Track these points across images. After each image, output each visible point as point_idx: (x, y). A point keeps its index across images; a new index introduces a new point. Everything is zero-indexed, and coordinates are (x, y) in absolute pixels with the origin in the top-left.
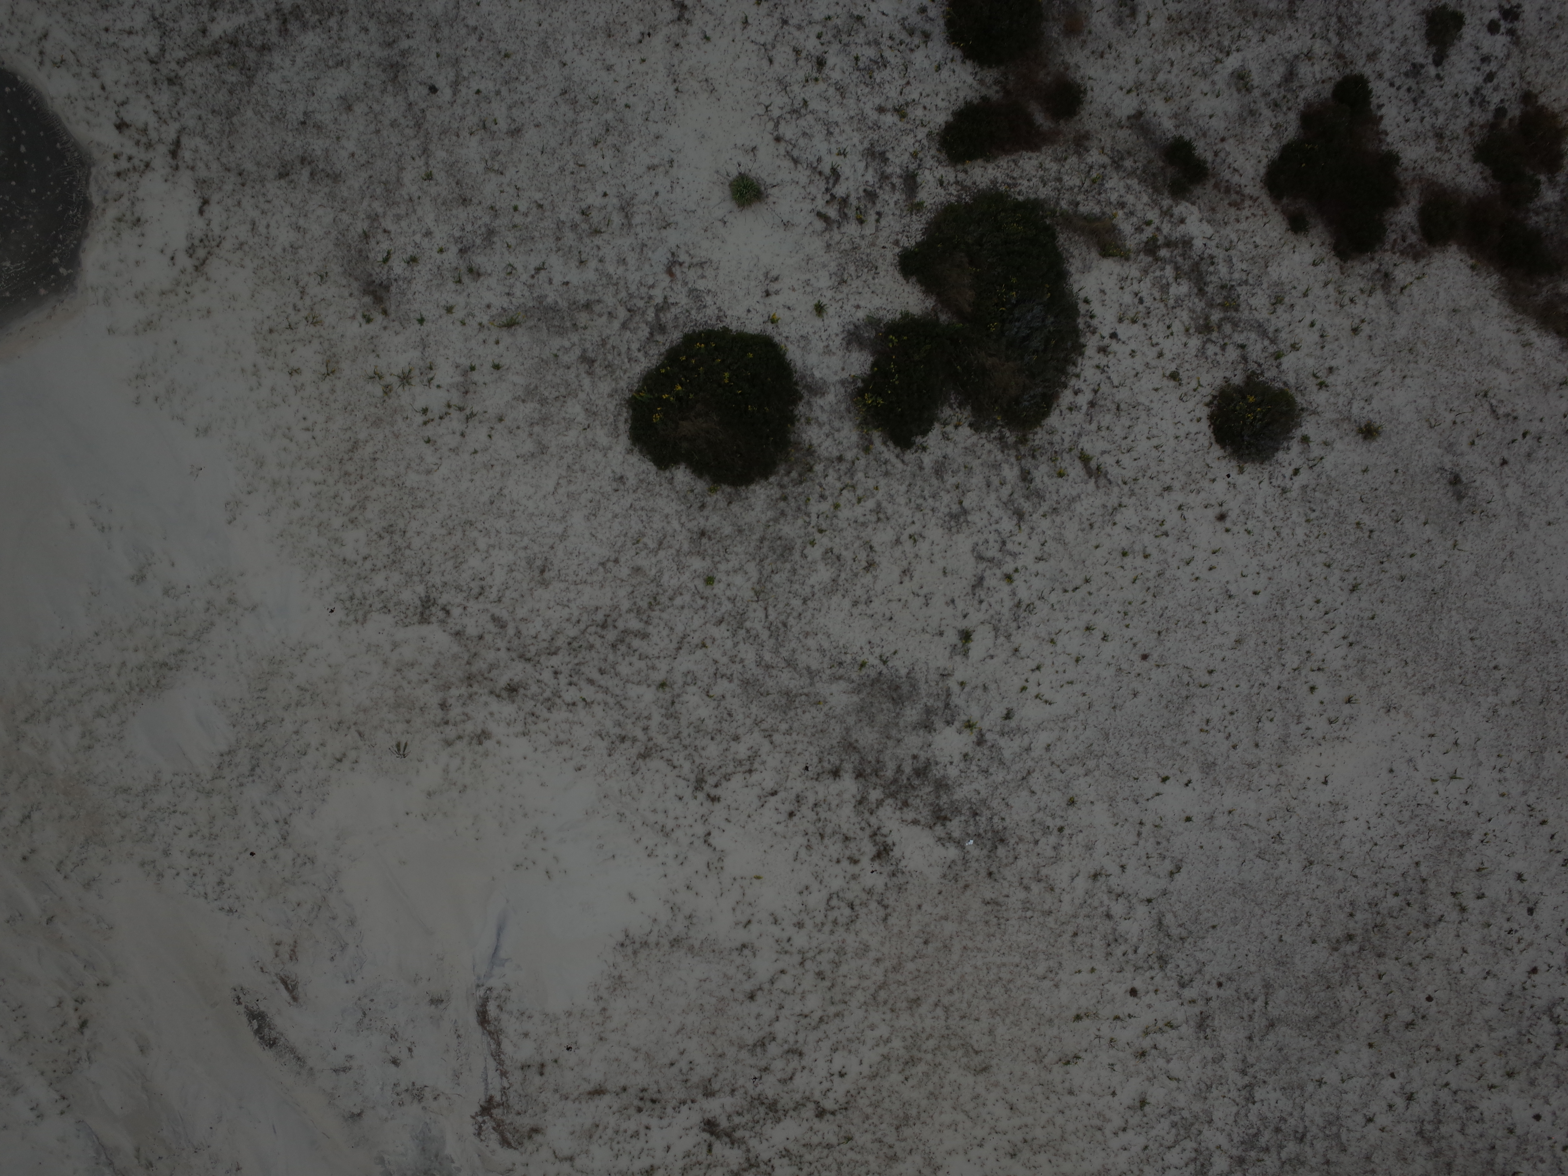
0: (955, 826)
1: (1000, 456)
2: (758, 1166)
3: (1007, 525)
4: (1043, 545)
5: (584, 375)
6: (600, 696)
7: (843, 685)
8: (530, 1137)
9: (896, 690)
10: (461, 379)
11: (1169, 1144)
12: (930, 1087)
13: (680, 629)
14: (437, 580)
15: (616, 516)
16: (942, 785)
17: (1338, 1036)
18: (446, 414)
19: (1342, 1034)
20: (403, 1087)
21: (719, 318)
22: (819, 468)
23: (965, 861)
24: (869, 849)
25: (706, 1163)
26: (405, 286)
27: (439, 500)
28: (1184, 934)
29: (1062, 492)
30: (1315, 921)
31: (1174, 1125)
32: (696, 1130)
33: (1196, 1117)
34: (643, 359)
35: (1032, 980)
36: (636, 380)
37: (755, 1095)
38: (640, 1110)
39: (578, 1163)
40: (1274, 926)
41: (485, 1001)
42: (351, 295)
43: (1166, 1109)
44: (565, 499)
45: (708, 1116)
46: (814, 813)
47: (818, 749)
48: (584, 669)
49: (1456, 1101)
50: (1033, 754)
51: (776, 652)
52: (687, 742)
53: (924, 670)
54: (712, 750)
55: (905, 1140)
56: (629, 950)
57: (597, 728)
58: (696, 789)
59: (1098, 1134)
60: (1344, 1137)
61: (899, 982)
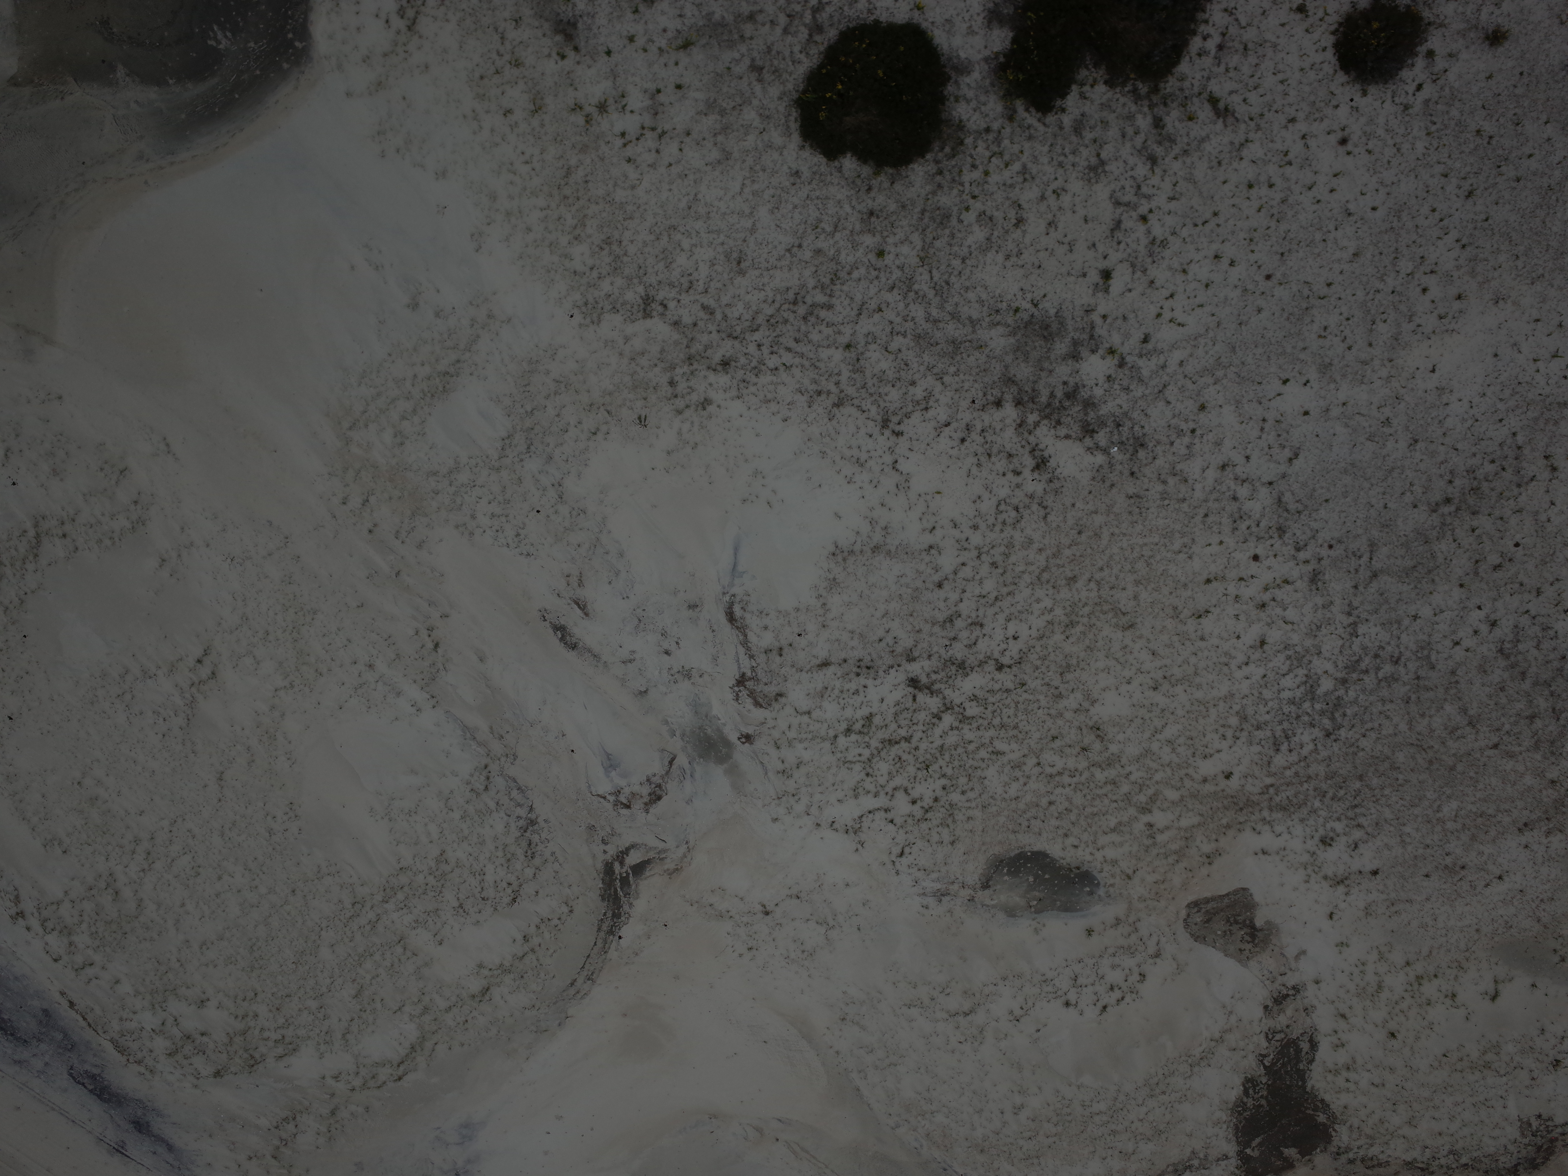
0: (1102, 437)
1: (1134, 108)
2: (953, 708)
3: (1142, 170)
4: (1175, 185)
5: (755, 83)
6: (797, 360)
7: (1000, 329)
8: (776, 700)
9: (1046, 329)
10: (649, 102)
11: (1284, 672)
12: (1087, 642)
13: (858, 297)
14: (652, 279)
15: (795, 207)
16: (1089, 404)
17: (1433, 581)
18: (642, 135)
19: (1437, 579)
20: (675, 670)
21: (869, 11)
22: (969, 141)
23: (1111, 465)
24: (1029, 462)
25: (912, 709)
26: (589, 21)
27: (645, 210)
28: (1300, 507)
29: (1193, 134)
30: (1417, 489)
31: (1289, 658)
32: (902, 686)
33: (1307, 651)
34: (805, 60)
35: (1169, 555)
36: (801, 80)
37: (947, 658)
38: (858, 675)
39: (814, 715)
40: (1380, 496)
41: (731, 605)
42: (544, 35)
43: (1282, 646)
44: (751, 197)
45: (911, 675)
46: (981, 438)
47: (982, 385)
48: (781, 340)
49: (1534, 624)
50: (1168, 370)
51: (941, 307)
52: (872, 391)
53: (1070, 308)
54: (894, 395)
55: (1068, 682)
56: (840, 558)
57: (798, 386)
58: (883, 427)
59: (1225, 669)
60: (1433, 658)
61: (1058, 566)
